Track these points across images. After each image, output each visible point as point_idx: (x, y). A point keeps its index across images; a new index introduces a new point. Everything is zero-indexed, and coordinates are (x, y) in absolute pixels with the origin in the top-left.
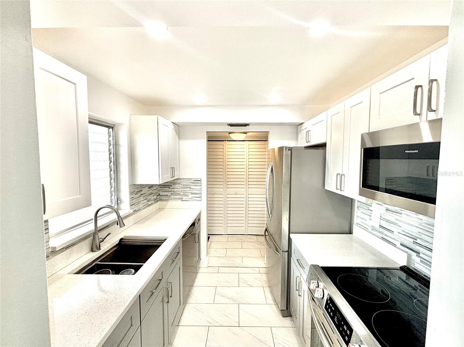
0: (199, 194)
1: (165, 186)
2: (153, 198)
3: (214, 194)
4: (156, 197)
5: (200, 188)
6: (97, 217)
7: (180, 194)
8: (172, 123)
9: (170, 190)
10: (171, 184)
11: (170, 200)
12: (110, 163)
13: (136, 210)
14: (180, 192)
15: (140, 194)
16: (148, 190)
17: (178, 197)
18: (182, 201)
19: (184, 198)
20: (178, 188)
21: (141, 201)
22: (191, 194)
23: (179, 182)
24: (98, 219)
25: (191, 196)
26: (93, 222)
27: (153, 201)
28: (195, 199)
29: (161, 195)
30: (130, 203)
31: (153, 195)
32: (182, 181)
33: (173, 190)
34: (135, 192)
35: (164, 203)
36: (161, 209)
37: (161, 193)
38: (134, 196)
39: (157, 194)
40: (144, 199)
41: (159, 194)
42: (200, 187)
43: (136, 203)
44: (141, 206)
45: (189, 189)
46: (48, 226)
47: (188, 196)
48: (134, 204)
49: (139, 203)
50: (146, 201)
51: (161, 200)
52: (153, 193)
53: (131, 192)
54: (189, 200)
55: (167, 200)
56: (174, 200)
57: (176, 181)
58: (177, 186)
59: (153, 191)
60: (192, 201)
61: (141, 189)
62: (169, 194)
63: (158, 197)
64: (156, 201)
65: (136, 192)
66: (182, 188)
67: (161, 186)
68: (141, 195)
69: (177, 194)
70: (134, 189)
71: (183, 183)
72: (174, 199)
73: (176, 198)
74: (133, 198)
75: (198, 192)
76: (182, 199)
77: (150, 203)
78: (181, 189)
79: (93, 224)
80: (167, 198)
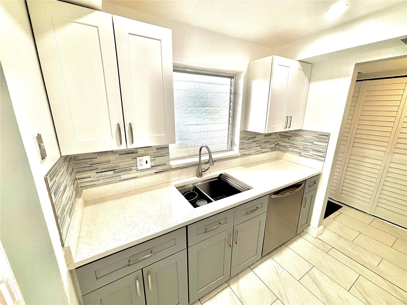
0: (323, 153)
1: (285, 136)
2: (269, 146)
3: (365, 157)
4: (274, 146)
5: (326, 146)
6: (201, 154)
7: (299, 148)
8: (299, 61)
9: (290, 141)
10: (291, 135)
11: (288, 152)
12: (230, 110)
13: (245, 154)
14: (300, 145)
15: (252, 141)
16: (264, 137)
17: (297, 150)
18: (300, 155)
19: (303, 153)
20: (298, 141)
21: (253, 147)
22: (312, 150)
23: (301, 134)
24: (201, 156)
25: (311, 152)
26: (198, 157)
27: (270, 149)
28: (316, 157)
29: (280, 145)
30: (239, 147)
31: (270, 143)
32: (304, 133)
33: (292, 142)
34: (246, 138)
35: (281, 153)
36: (277, 159)
37: (281, 143)
38: (245, 141)
39: (275, 143)
40: (256, 146)
41: (278, 143)
42: (326, 144)
43: (246, 148)
44: (252, 151)
45: (310, 144)
46: (169, 151)
47: (309, 153)
48: (244, 148)
49: (249, 148)
50: (259, 148)
51: (279, 150)
52: (270, 142)
53: (241, 137)
54: (309, 157)
55: (285, 152)
56: (291, 152)
57: (297, 132)
58: (298, 138)
59: (270, 140)
60: (312, 158)
61: (254, 136)
62: (288, 145)
63: (277, 146)
64: (273, 149)
65: (248, 138)
66: (302, 141)
67: (282, 136)
68: (254, 141)
69: (297, 147)
70: (246, 135)
71: (305, 136)
72: (293, 151)
73: (294, 151)
74: (243, 142)
75: (322, 150)
76: (301, 154)
77: (264, 150)
78: (301, 143)
79: (198, 158)
80: (284, 149)
